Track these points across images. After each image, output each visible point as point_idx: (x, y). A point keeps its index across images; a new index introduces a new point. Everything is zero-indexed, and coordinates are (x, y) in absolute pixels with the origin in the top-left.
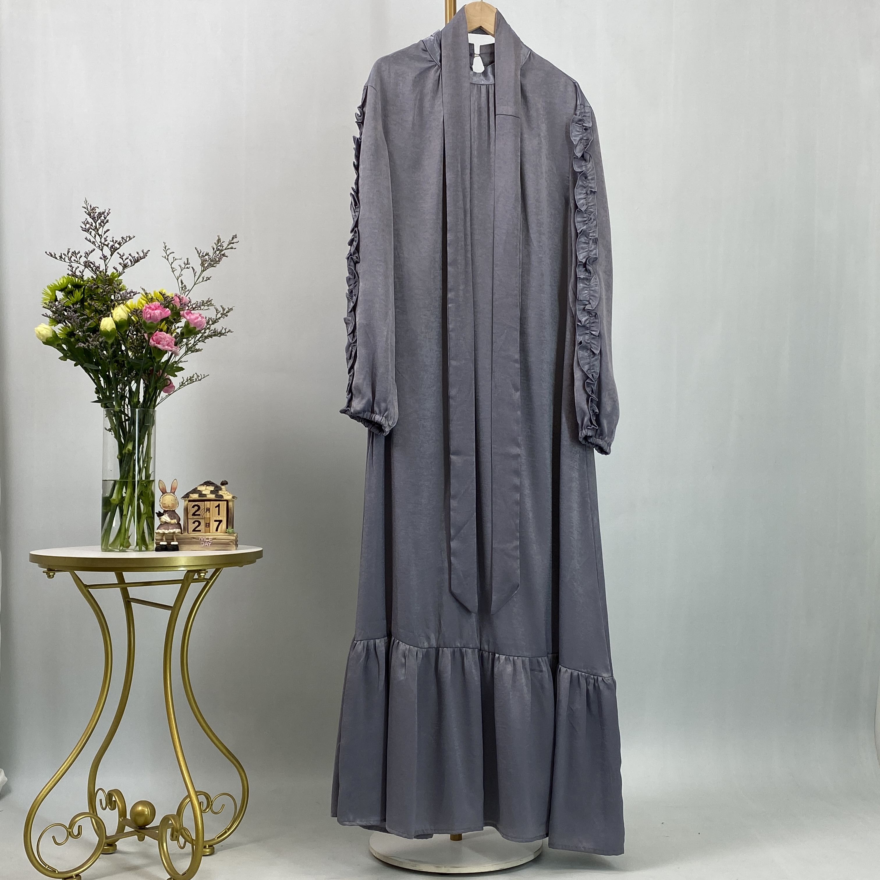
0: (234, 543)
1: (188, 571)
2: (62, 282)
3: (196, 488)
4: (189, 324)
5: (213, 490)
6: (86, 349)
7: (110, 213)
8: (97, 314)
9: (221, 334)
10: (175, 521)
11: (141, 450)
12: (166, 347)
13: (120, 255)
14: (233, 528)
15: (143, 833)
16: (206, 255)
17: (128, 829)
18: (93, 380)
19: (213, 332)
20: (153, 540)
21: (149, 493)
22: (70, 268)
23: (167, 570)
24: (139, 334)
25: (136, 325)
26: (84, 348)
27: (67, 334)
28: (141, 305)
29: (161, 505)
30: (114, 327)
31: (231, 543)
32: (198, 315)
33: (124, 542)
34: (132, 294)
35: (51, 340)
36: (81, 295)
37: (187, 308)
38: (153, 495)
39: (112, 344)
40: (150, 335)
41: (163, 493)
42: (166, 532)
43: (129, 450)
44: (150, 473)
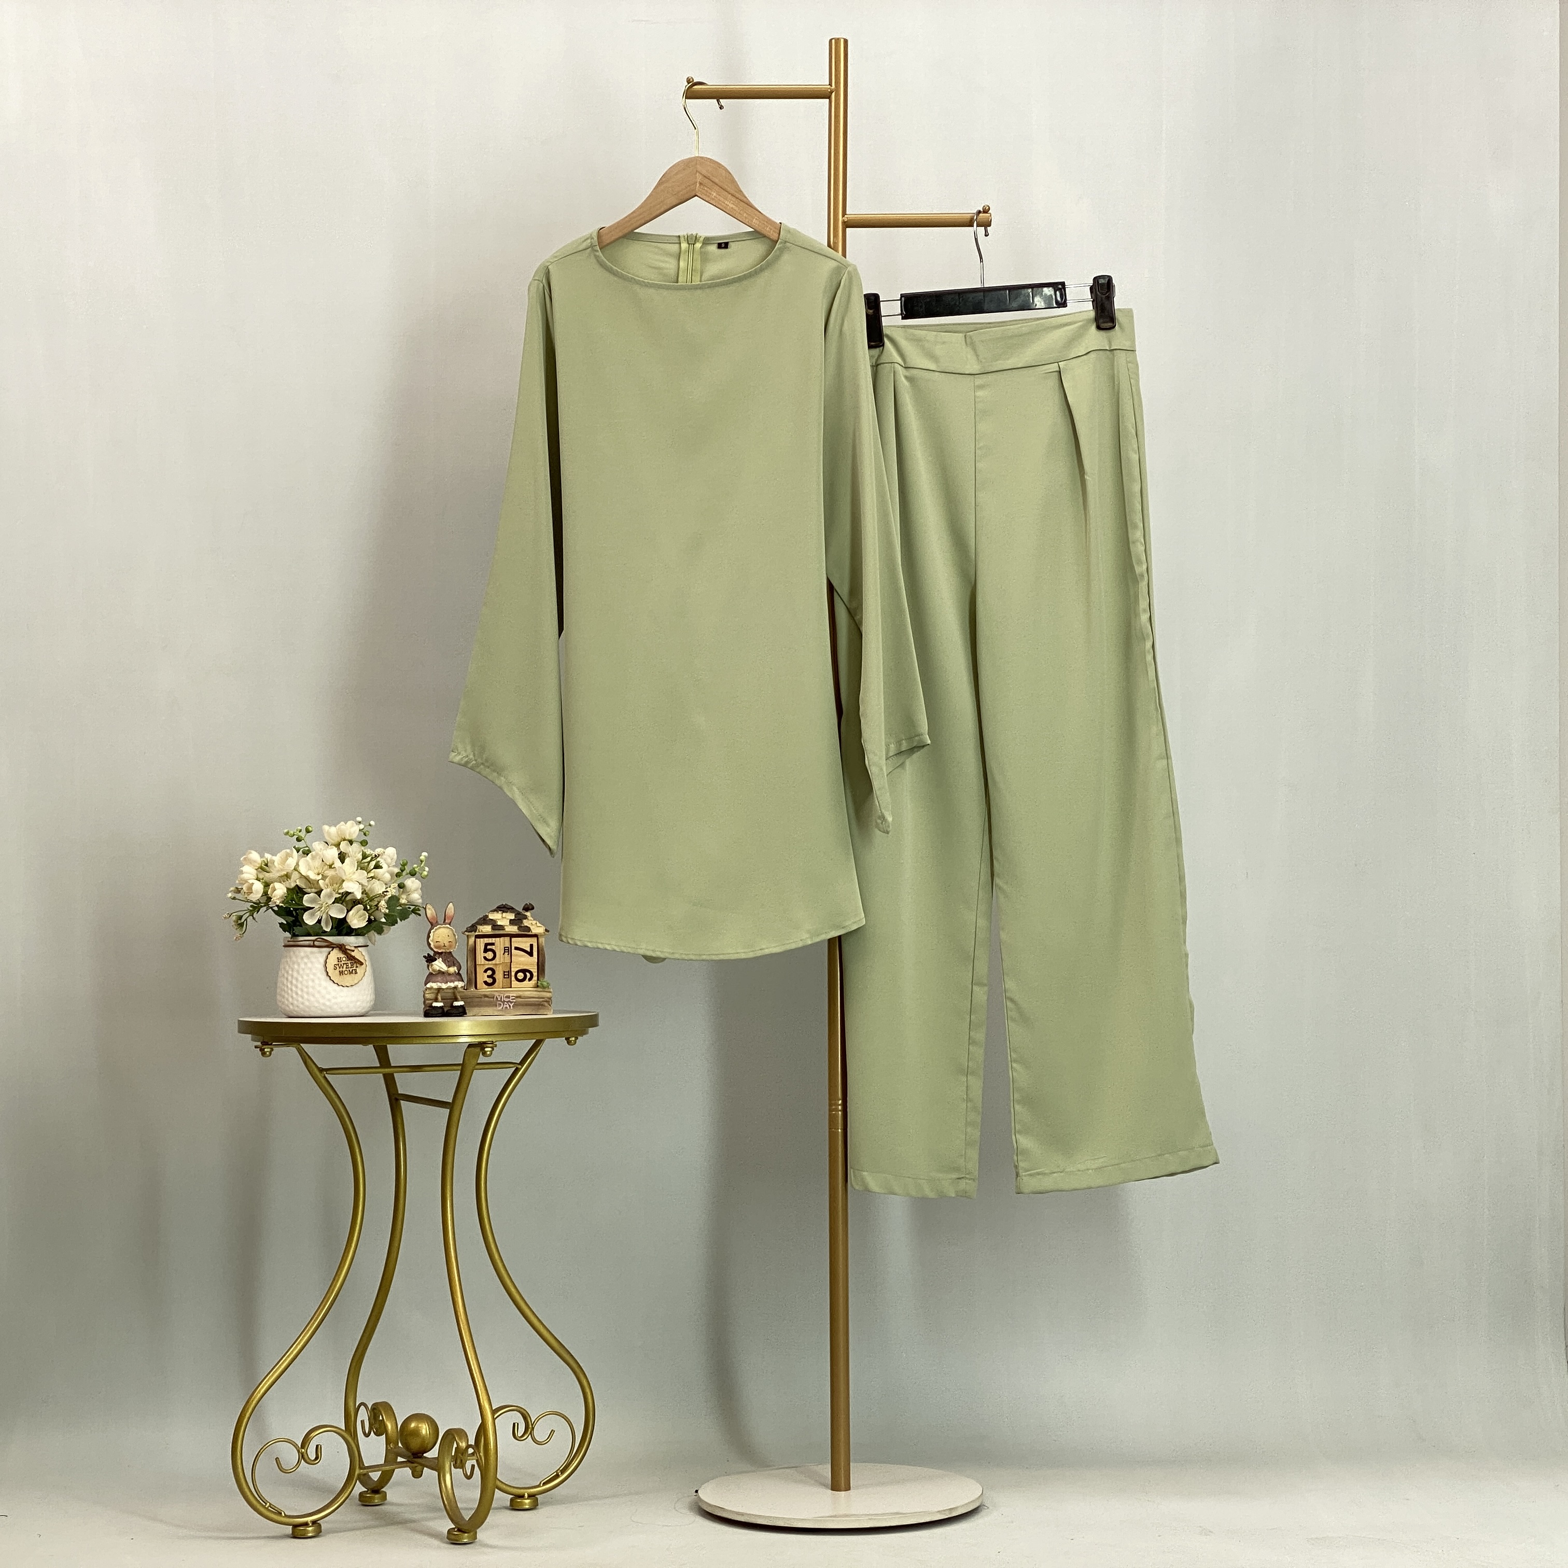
1: (471, 1046)
5: (513, 917)
10: (453, 970)
15: (420, 1465)
29: (431, 944)
31: (546, 1004)
41: (433, 926)
42: (444, 986)
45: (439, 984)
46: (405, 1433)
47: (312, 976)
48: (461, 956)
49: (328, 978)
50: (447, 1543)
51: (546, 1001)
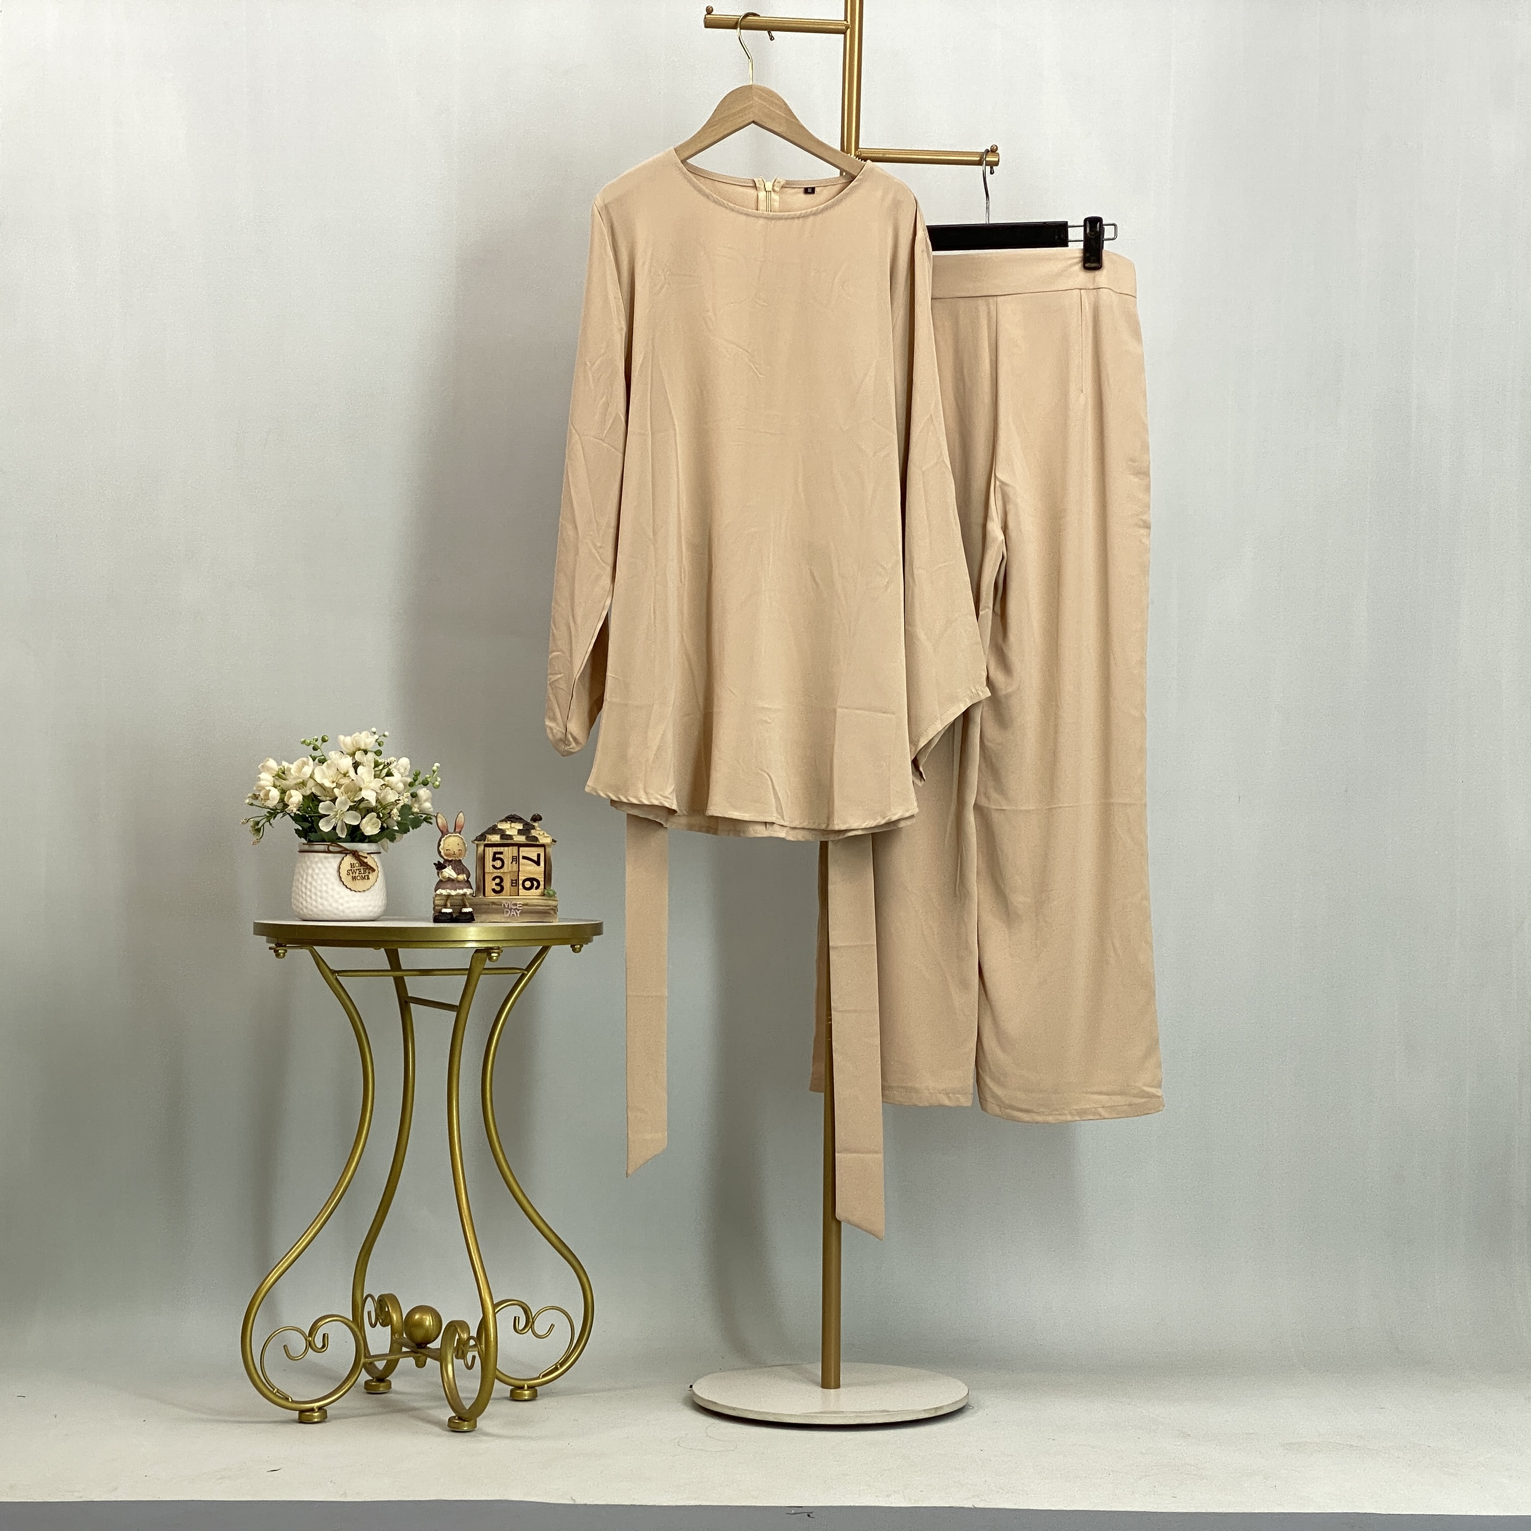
1: (478, 951)
5: (521, 828)
10: (462, 877)
15: (424, 1355)
29: (442, 852)
31: (551, 911)
41: (444, 834)
42: (453, 893)
45: (448, 891)
46: (409, 1324)
47: (325, 881)
48: (470, 863)
49: (342, 883)
50: (448, 1431)
51: (552, 909)
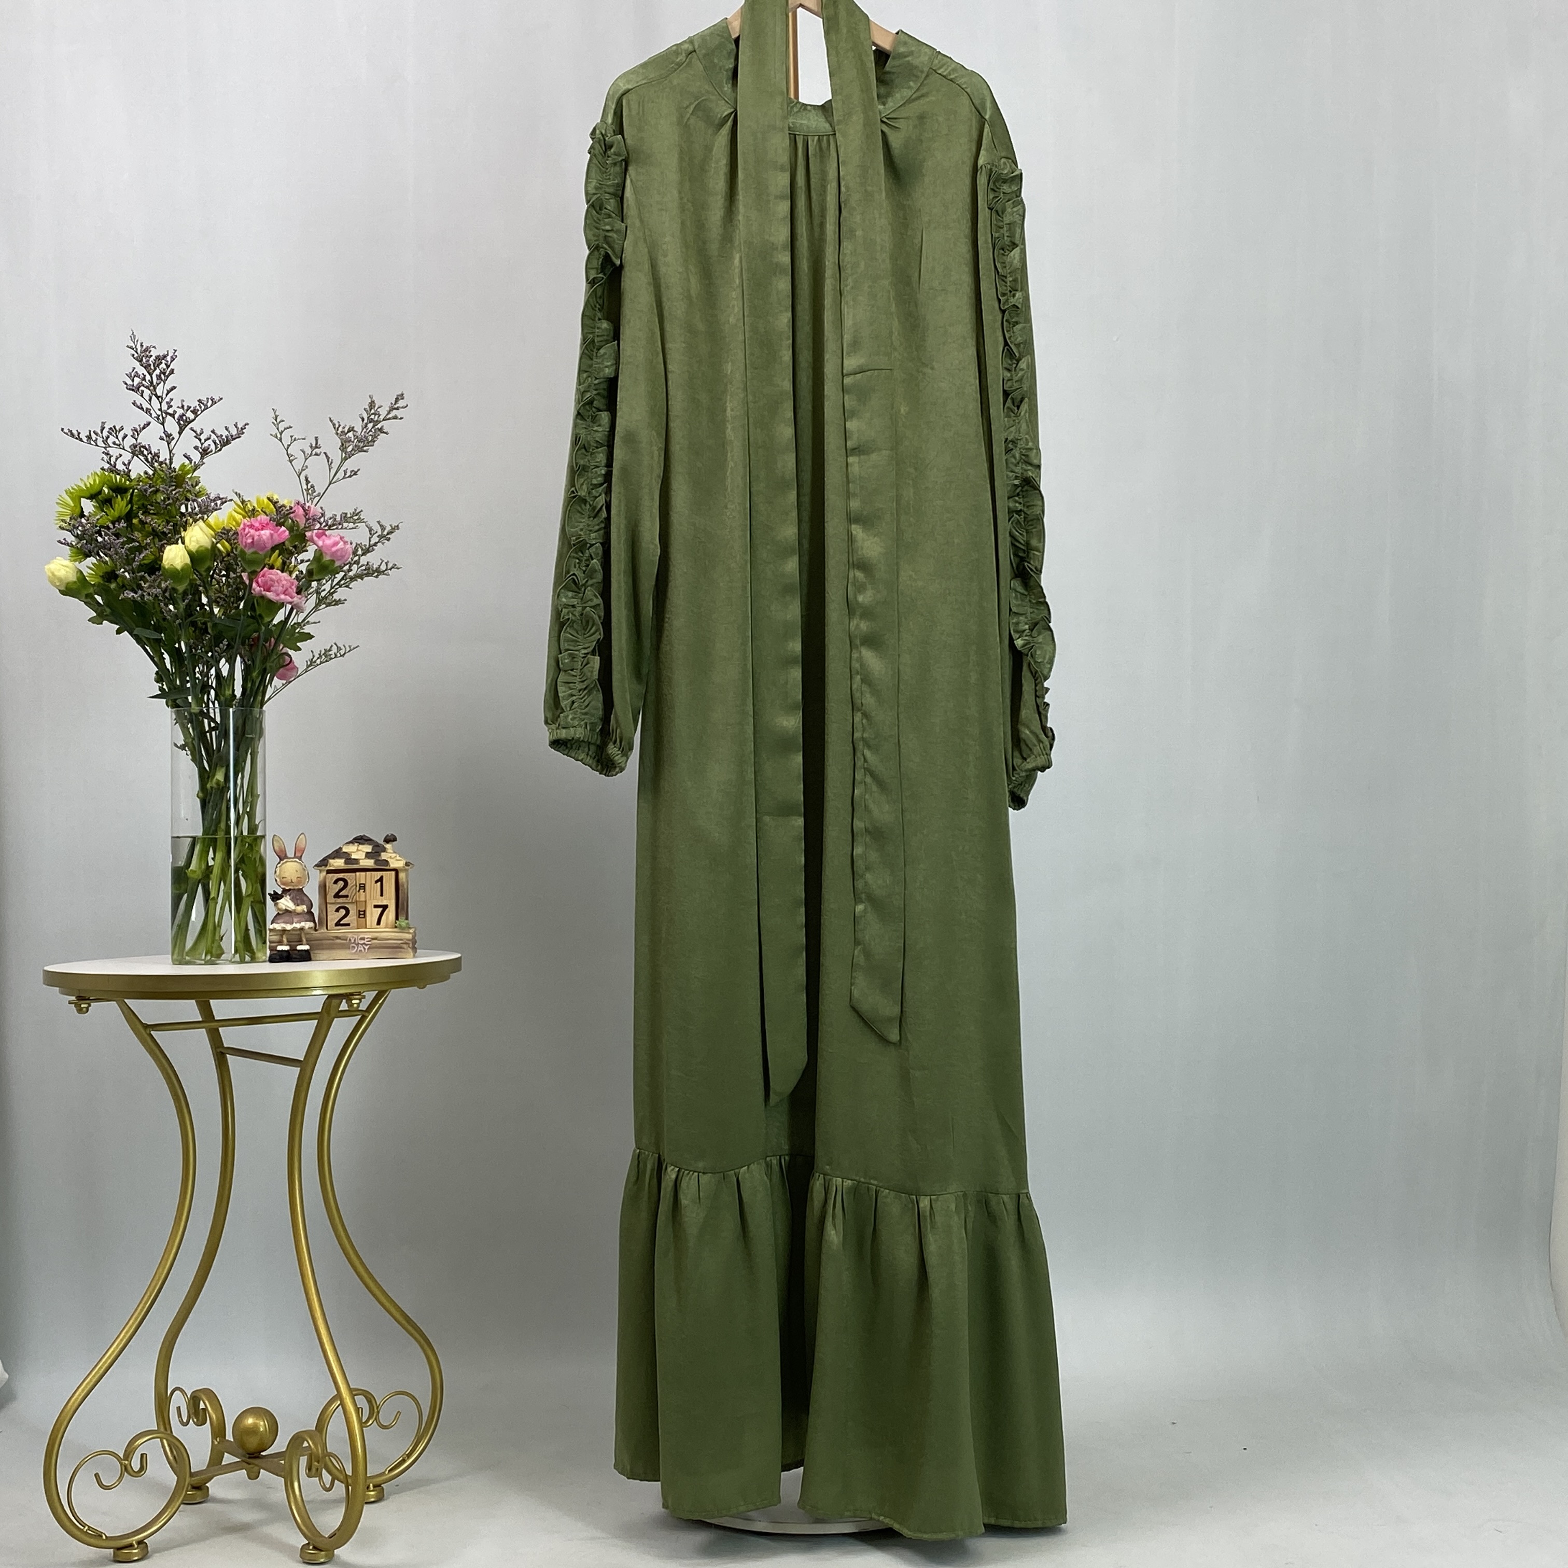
0: (411, 945)
1: (330, 996)
2: (92, 483)
3: (341, 849)
4: (321, 554)
5: (370, 850)
6: (136, 601)
7: (176, 356)
8: (156, 540)
9: (379, 572)
10: (304, 908)
11: (239, 781)
12: (282, 596)
13: (195, 432)
14: (407, 919)
15: (256, 1465)
16: (349, 431)
17: (228, 1459)
18: (152, 658)
19: (365, 570)
20: (265, 943)
21: (255, 859)
22: (106, 458)
23: (292, 994)
24: (232, 575)
25: (225, 559)
26: (134, 601)
27: (102, 577)
28: (234, 523)
29: (278, 880)
30: (188, 561)
31: (405, 946)
32: (338, 539)
33: (212, 947)
34: (219, 502)
35: (74, 587)
36: (127, 505)
37: (318, 526)
38: (263, 862)
39: (185, 593)
40: (253, 575)
41: (281, 860)
42: (288, 927)
43: (218, 782)
44: (257, 822)
50: (300, 1561)
51: (405, 943)
